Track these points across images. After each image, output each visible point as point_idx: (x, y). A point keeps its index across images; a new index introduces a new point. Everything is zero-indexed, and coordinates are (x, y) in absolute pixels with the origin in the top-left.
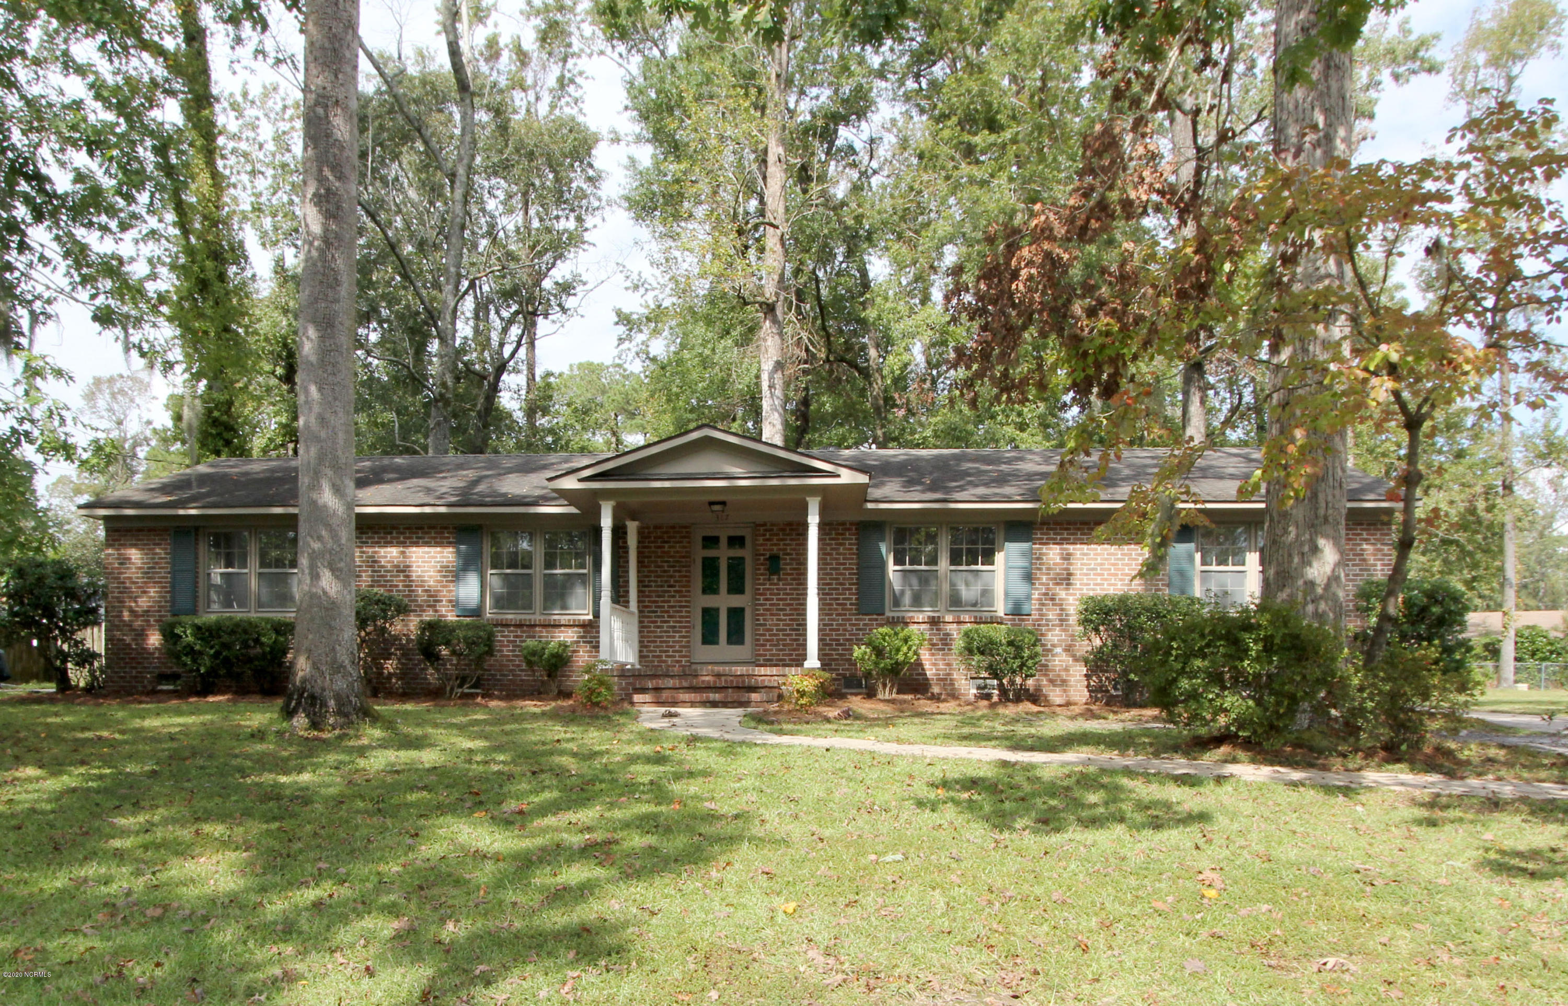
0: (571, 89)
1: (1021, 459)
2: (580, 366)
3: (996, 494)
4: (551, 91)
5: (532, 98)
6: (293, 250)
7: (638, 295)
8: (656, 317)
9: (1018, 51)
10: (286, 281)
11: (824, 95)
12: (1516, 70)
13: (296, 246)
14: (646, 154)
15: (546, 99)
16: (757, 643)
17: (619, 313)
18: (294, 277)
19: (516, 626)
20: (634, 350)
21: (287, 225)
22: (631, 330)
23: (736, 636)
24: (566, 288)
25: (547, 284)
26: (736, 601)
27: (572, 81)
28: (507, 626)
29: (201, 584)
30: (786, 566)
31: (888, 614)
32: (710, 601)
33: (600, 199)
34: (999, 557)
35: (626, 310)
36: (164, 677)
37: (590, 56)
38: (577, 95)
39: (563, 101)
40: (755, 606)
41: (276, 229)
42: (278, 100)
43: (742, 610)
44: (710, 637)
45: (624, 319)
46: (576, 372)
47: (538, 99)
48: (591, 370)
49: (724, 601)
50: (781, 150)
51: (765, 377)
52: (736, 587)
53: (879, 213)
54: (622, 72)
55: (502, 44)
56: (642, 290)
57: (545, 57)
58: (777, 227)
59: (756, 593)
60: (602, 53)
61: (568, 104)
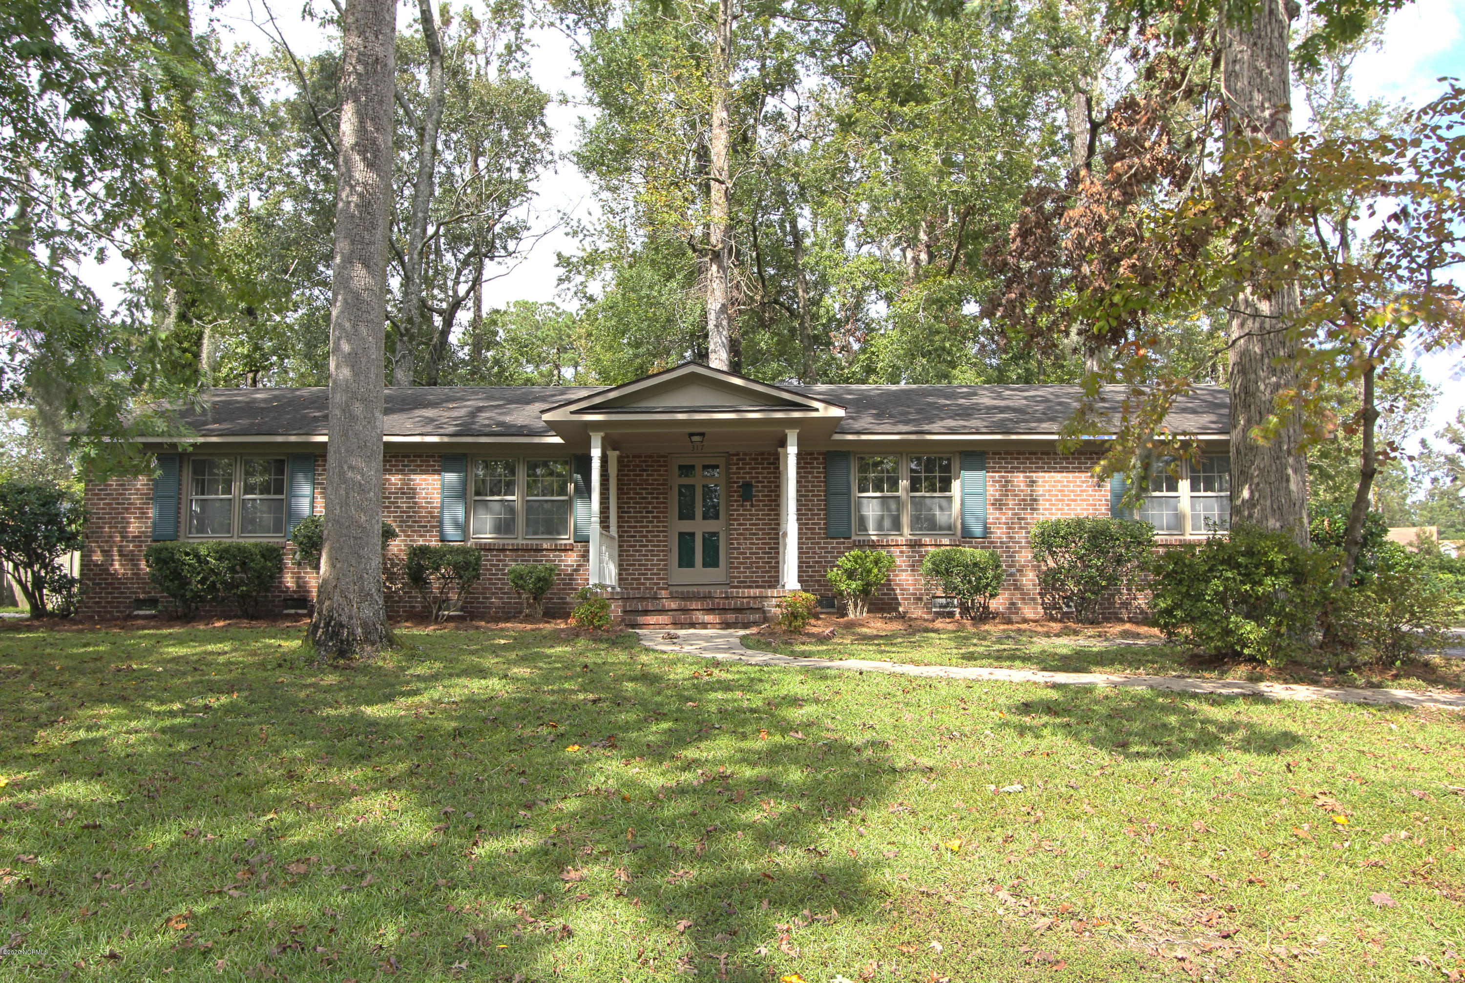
0: (519, 55)
1: (975, 394)
2: (517, 303)
3: (965, 427)
4: (500, 56)
5: (482, 63)
6: (257, 193)
7: (577, 240)
8: (592, 260)
9: (942, 35)
10: (250, 222)
11: (753, 67)
12: (1345, 62)
13: (260, 190)
14: (593, 115)
15: (495, 64)
16: (731, 566)
17: (559, 255)
18: (258, 218)
19: (498, 550)
20: (573, 290)
21: (253, 170)
22: (570, 271)
23: (711, 560)
24: (513, 232)
25: (497, 229)
26: (712, 526)
27: (519, 48)
28: (490, 550)
29: (183, 511)
30: (759, 493)
31: (854, 538)
32: (686, 526)
33: (552, 154)
34: (956, 485)
35: (566, 254)
36: (140, 603)
37: (542, 27)
38: (524, 60)
39: (511, 66)
40: (728, 530)
41: (242, 173)
42: (249, 58)
43: (716, 534)
44: (686, 560)
45: (563, 261)
46: (512, 309)
47: (488, 63)
48: (527, 307)
49: (699, 527)
50: (724, 114)
51: (712, 317)
52: (711, 513)
53: (814, 171)
54: (570, 41)
55: (452, 13)
56: (581, 236)
57: (495, 26)
58: (722, 183)
59: (730, 519)
60: (552, 24)
61: (515, 69)
